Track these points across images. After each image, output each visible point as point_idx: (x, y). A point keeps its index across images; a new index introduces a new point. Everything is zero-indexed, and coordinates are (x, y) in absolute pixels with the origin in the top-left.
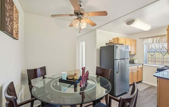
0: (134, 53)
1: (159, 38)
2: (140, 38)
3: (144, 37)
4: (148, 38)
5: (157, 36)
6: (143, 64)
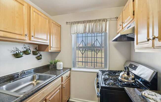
0: (56, 49)
1: (92, 24)
2: (67, 23)
3: (73, 21)
4: (78, 22)
5: (90, 21)
6: (71, 68)
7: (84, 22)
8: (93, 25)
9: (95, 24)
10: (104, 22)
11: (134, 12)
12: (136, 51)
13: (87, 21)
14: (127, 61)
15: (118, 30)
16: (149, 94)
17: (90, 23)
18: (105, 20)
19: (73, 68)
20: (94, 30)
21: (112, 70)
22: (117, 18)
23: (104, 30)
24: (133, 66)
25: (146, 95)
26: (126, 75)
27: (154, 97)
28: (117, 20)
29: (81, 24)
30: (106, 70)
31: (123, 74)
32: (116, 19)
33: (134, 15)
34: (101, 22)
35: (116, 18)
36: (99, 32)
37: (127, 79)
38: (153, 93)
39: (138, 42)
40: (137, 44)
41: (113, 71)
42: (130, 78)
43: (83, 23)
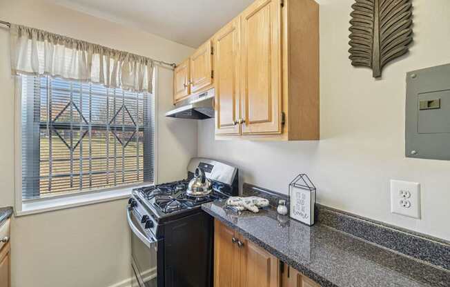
4: (56, 39)
6: (12, 208)
7: (80, 45)
8: (116, 65)
9: (121, 63)
10: (146, 67)
11: (212, 72)
12: (217, 138)
13: (93, 45)
14: (192, 160)
15: (177, 93)
16: (234, 201)
17: (104, 57)
18: (149, 63)
19: (23, 205)
20: (117, 79)
21: (165, 183)
22: (175, 67)
23: (146, 85)
24: (206, 166)
25: (232, 203)
26: (199, 184)
27: (240, 202)
28: (174, 70)
29: (67, 46)
30: (153, 184)
31: (195, 183)
32: (172, 67)
33: (212, 77)
34: (138, 64)
35: (172, 65)
36: (134, 87)
37: (201, 190)
38: (237, 198)
39: (221, 124)
40: (219, 127)
41: (168, 184)
42: (205, 188)
43: (77, 48)
